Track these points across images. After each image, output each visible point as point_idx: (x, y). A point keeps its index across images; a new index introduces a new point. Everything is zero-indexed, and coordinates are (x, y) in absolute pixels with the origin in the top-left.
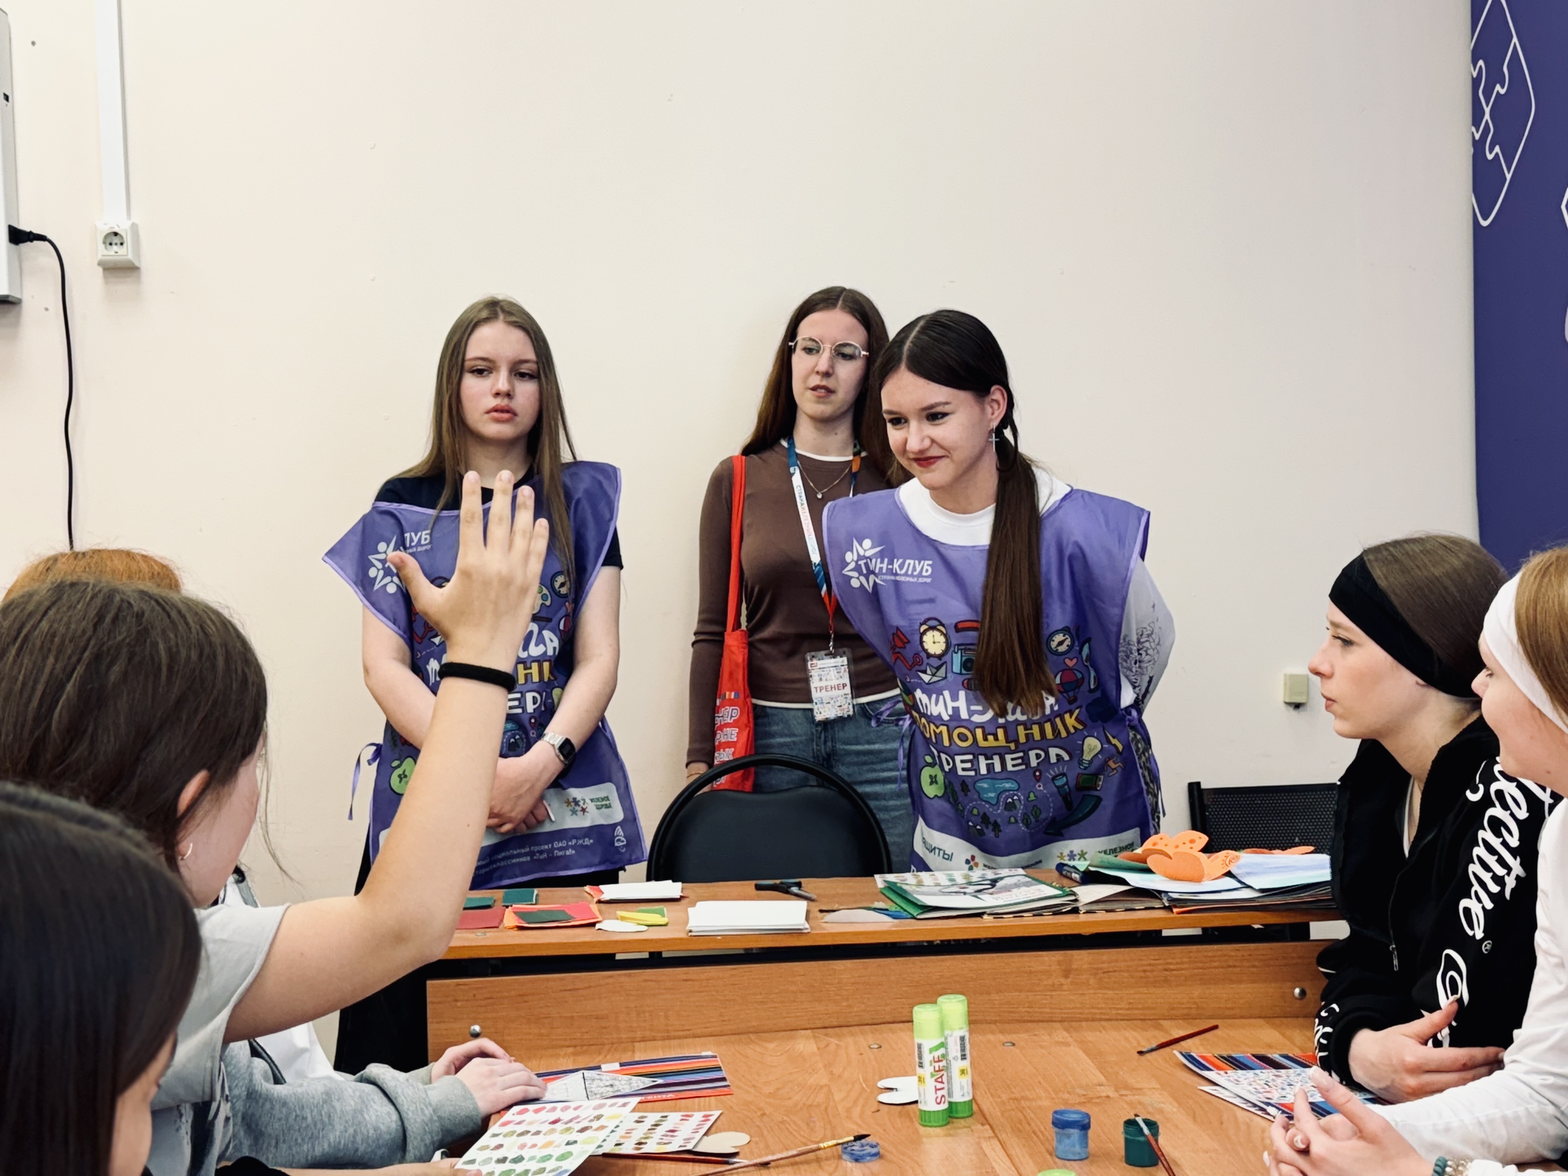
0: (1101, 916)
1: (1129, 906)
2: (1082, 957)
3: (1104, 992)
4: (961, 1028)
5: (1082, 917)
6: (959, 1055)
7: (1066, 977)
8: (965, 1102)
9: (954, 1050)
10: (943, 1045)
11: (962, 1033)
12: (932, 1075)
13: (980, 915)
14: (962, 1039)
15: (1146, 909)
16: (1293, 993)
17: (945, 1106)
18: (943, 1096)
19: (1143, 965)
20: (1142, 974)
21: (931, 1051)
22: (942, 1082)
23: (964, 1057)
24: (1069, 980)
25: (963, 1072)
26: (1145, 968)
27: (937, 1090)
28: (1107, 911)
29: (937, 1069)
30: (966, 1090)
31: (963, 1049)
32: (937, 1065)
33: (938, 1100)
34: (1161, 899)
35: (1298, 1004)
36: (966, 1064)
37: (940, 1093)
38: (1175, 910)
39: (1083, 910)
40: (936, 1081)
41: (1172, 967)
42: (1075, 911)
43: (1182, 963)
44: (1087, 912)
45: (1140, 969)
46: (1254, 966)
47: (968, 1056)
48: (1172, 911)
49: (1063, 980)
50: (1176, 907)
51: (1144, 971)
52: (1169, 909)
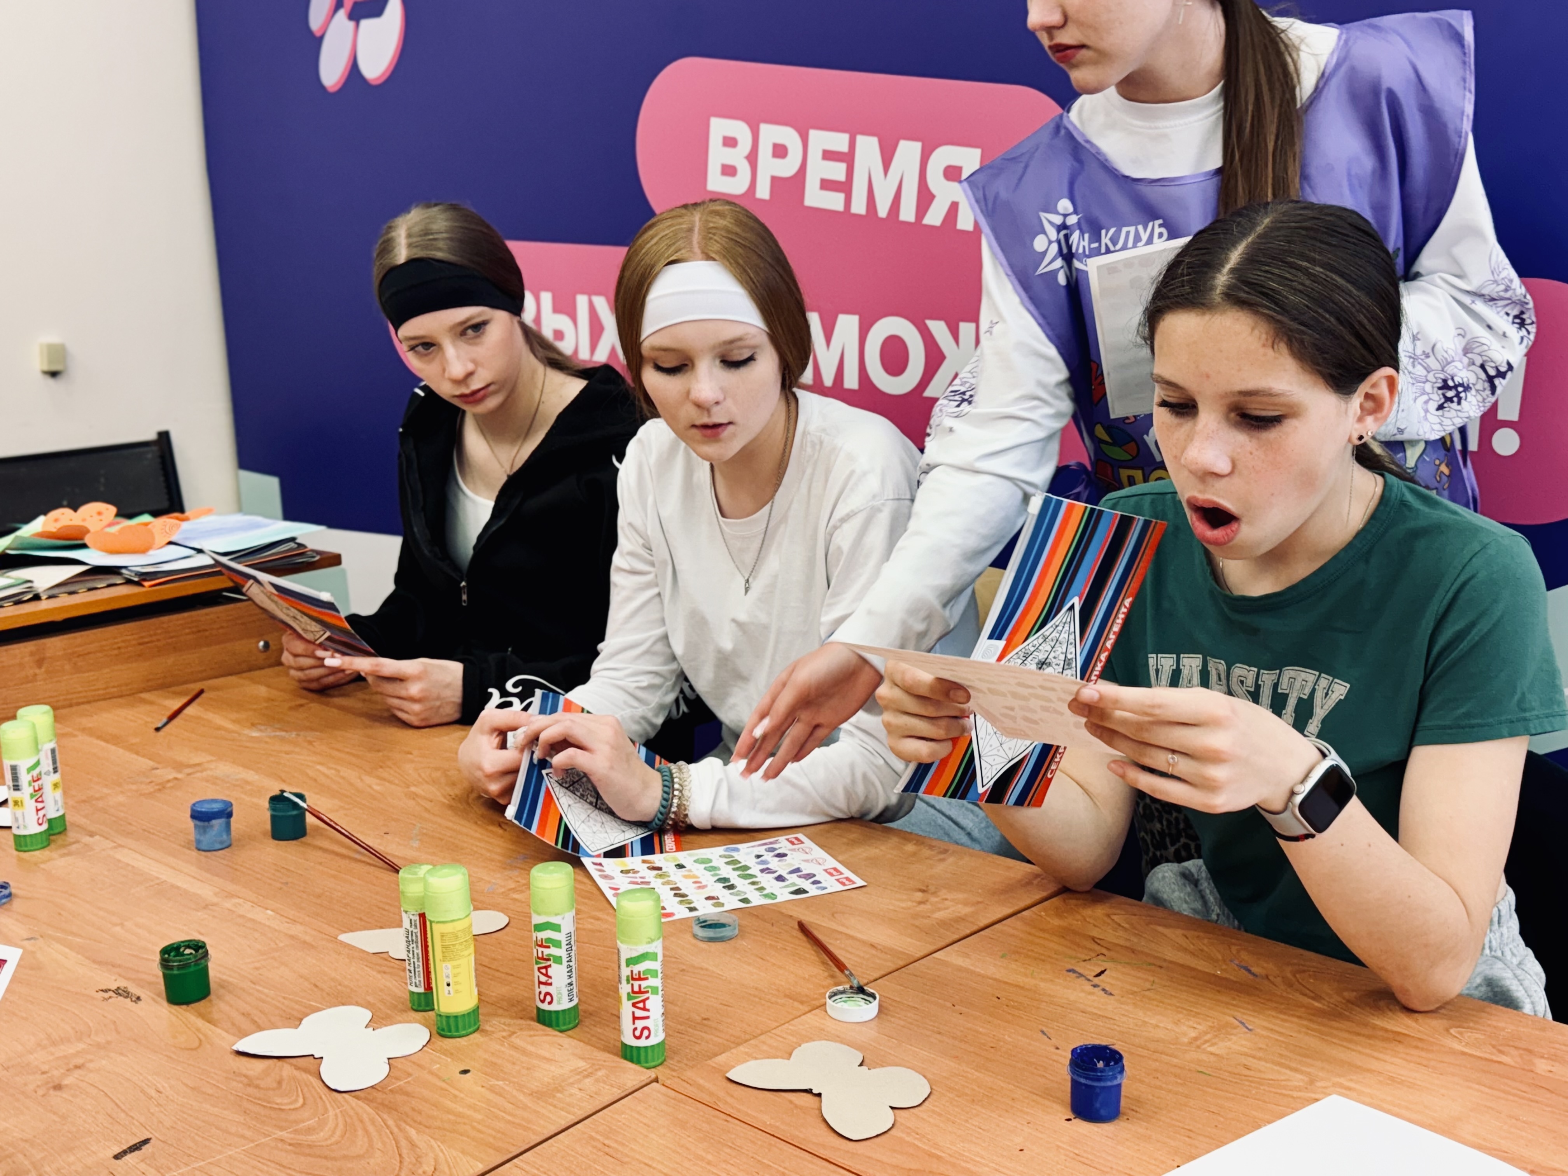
0: (65, 600)
2: (55, 644)
3: (78, 675)
4: (51, 741)
5: (44, 605)
6: (51, 768)
7: (40, 667)
8: (59, 817)
9: (47, 765)
10: (38, 763)
11: (52, 745)
12: (32, 796)
14: (53, 751)
15: (109, 586)
16: (258, 647)
17: (45, 826)
18: (43, 816)
19: (117, 643)
20: (116, 652)
21: (29, 770)
22: (43, 801)
23: (55, 770)
24: (43, 670)
25: (56, 786)
26: (119, 645)
27: (38, 811)
28: (71, 593)
29: (36, 788)
30: (59, 804)
31: (54, 762)
32: (36, 784)
33: (40, 821)
34: (120, 574)
35: (263, 656)
36: (56, 777)
37: (41, 814)
38: (146, 584)
39: (44, 597)
40: (36, 801)
41: (146, 640)
42: (37, 598)
43: (155, 634)
44: (50, 597)
45: (116, 646)
46: (222, 627)
47: (59, 769)
48: (143, 586)
49: (37, 671)
50: (145, 580)
51: (119, 648)
52: (138, 584)
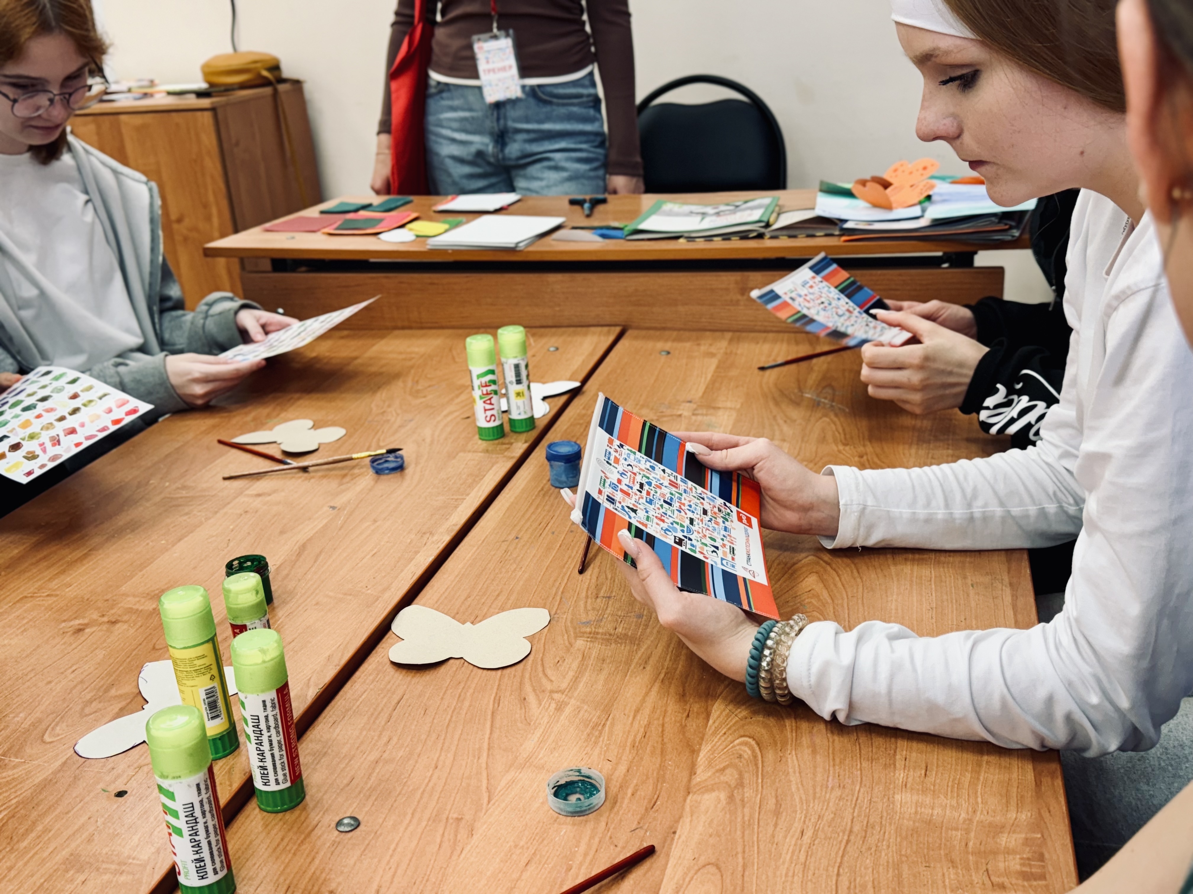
0: (783, 242)
1: (810, 232)
4: (516, 357)
5: (767, 243)
6: (514, 379)
7: (743, 294)
8: (521, 420)
11: (516, 361)
12: (481, 398)
13: (677, 238)
14: (517, 367)
17: (493, 424)
18: (492, 415)
21: (479, 376)
22: (491, 404)
23: (519, 382)
25: (518, 394)
27: (485, 410)
28: (790, 236)
29: (485, 392)
30: (522, 409)
31: (518, 374)
32: (484, 389)
33: (488, 419)
37: (489, 413)
38: (844, 238)
39: (768, 236)
40: (484, 402)
42: (760, 236)
44: (772, 238)
48: (841, 240)
50: (842, 235)
52: (839, 237)
